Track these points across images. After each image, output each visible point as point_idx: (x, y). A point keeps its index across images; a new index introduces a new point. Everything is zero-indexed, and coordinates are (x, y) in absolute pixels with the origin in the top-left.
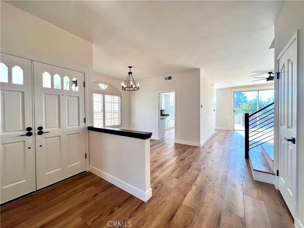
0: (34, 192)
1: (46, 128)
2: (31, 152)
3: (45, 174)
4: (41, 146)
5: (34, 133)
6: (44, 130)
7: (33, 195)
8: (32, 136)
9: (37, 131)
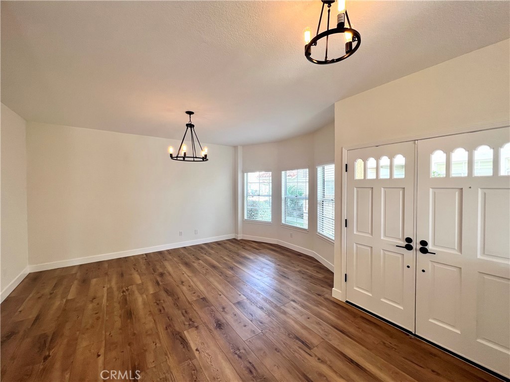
0: (411, 333)
1: (434, 245)
2: (410, 273)
3: (430, 320)
4: (423, 271)
5: (414, 248)
6: (430, 247)
7: (408, 335)
8: (412, 251)
9: (419, 246)
